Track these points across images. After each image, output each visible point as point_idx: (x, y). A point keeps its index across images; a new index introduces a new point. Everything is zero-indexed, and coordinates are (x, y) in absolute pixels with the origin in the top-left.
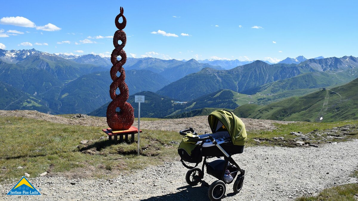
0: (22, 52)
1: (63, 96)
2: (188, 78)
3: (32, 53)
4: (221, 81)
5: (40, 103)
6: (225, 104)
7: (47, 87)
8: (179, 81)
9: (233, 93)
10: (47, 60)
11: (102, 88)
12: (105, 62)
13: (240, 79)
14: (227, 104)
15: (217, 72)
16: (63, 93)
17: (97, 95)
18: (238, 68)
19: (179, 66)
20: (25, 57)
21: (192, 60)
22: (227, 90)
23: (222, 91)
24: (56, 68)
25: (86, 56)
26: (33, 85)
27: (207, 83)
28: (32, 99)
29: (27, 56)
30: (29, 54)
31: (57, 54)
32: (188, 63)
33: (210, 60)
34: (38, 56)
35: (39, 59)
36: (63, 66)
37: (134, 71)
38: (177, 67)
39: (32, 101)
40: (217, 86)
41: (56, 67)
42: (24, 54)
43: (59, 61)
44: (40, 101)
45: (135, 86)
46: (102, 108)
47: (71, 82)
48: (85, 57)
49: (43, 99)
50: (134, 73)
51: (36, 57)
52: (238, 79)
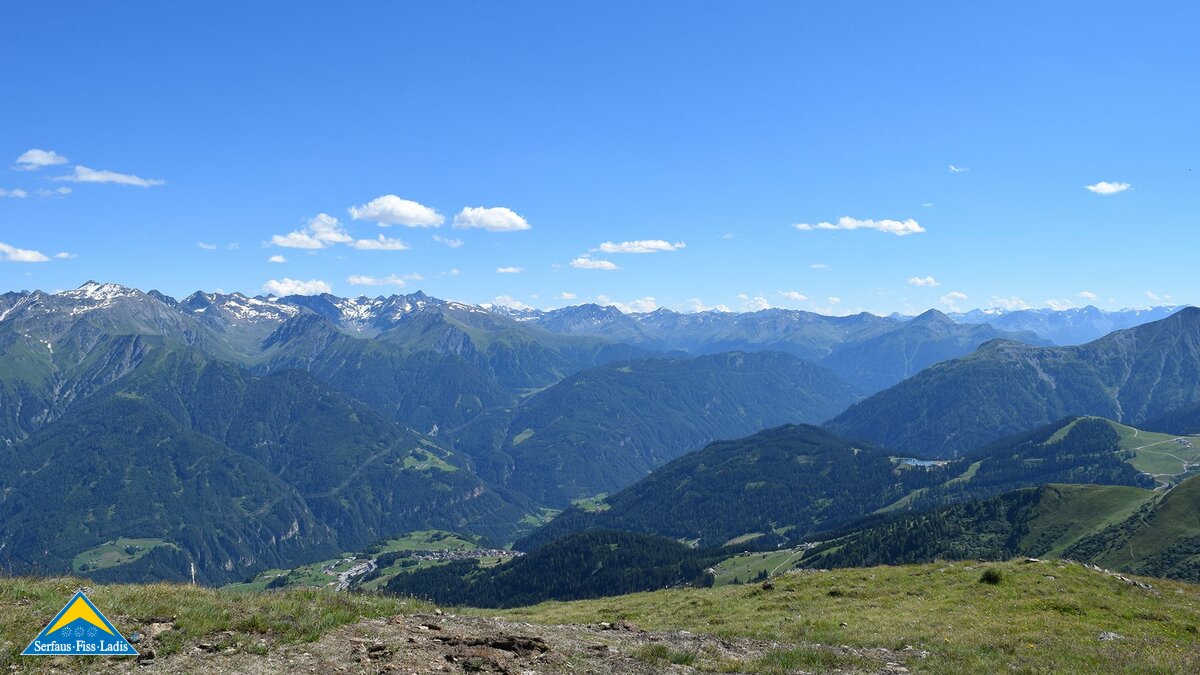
0: (390, 304)
1: (519, 439)
2: (932, 379)
3: (419, 303)
4: (1054, 386)
5: (450, 461)
6: (1090, 468)
7: (468, 411)
8: (899, 386)
9: (1116, 429)
10: (465, 327)
11: (639, 415)
12: (636, 328)
13: (1126, 377)
14: (1098, 469)
15: (1036, 352)
16: (516, 428)
17: (624, 437)
18: (1116, 338)
19: (888, 334)
20: (398, 317)
21: (930, 313)
22: (1093, 418)
23: (1073, 423)
24: (493, 350)
25: (577, 310)
26: (427, 404)
27: (1004, 394)
28: (429, 448)
29: (405, 316)
30: (408, 308)
31: (485, 306)
32: (918, 324)
33: (989, 312)
34: (437, 315)
35: (442, 322)
36: (514, 344)
37: (735, 357)
38: (880, 339)
39: (430, 455)
40: (1040, 404)
41: (493, 347)
42: (394, 310)
43: (498, 327)
44: (449, 453)
45: (744, 406)
46: (654, 479)
47: (539, 394)
48: (571, 312)
49: (456, 446)
50: (738, 364)
51: (433, 318)
52: (1119, 376)
